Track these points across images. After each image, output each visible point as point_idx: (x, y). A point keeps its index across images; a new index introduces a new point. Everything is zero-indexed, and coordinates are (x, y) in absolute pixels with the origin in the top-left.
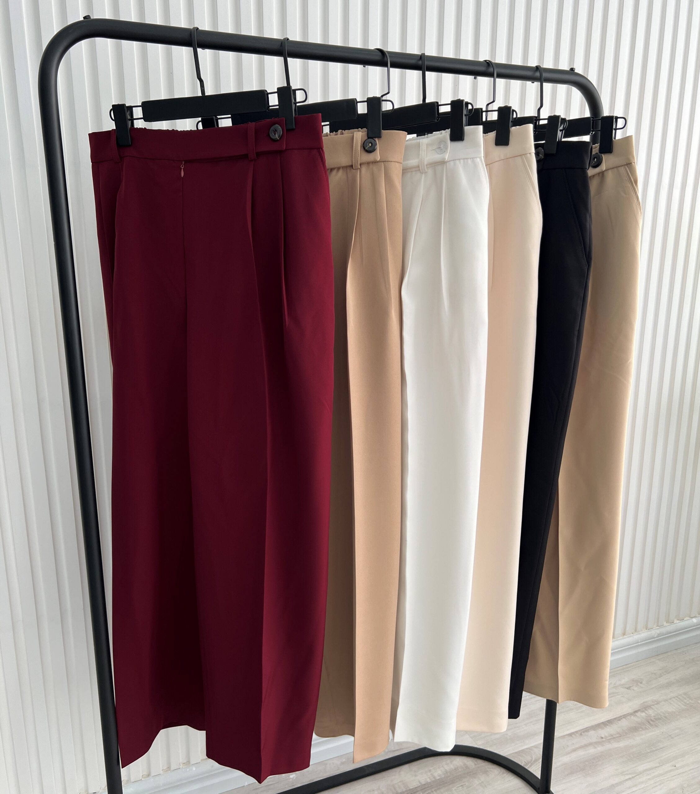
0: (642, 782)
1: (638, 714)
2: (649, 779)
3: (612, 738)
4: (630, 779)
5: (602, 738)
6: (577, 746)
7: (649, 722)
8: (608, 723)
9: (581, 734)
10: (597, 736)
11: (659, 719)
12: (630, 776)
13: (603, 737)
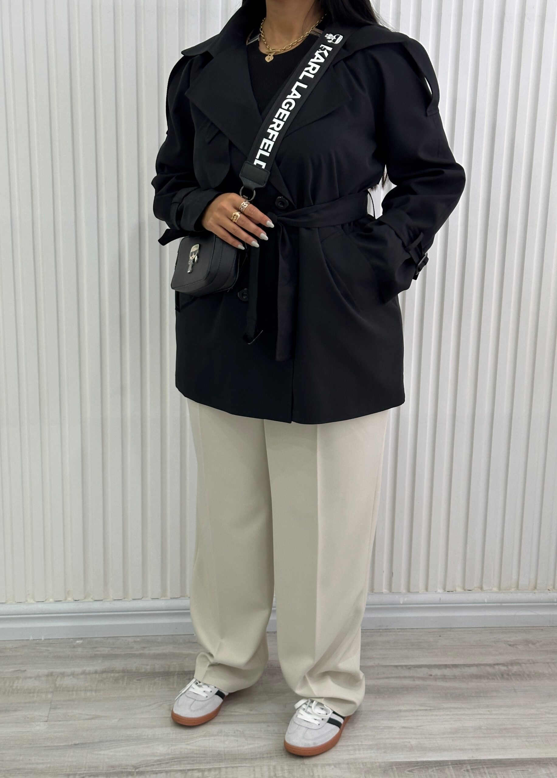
0: (436, 715)
1: (497, 667)
2: (448, 715)
3: (444, 678)
4: (426, 710)
5: (431, 675)
6: (393, 676)
7: (502, 675)
8: (451, 666)
9: (409, 668)
10: (427, 673)
11: (520, 675)
12: (429, 708)
13: (433, 674)
